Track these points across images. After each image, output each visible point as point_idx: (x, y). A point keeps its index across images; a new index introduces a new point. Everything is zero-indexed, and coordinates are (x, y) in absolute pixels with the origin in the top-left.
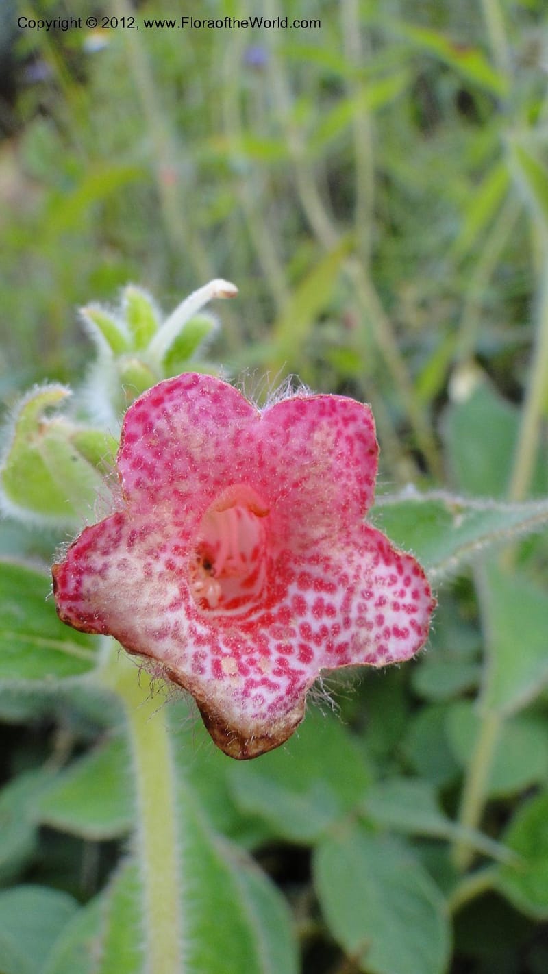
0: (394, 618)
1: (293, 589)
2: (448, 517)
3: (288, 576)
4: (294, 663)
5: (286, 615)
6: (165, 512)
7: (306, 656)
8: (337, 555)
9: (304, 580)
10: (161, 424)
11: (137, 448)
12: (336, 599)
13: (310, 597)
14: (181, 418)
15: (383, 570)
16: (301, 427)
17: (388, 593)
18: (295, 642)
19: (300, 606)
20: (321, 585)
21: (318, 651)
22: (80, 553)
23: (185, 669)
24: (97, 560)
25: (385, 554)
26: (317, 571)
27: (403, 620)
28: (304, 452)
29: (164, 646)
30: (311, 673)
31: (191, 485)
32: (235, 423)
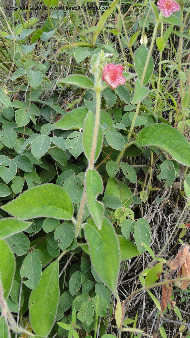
0: (123, 81)
1: (116, 79)
2: (129, 74)
3: (116, 78)
4: (116, 84)
5: (116, 81)
6: (109, 73)
7: (117, 83)
8: (120, 77)
9: (117, 78)
10: (109, 67)
11: (108, 68)
12: (119, 80)
13: (118, 80)
14: (111, 67)
15: (123, 78)
16: (118, 68)
17: (123, 80)
18: (116, 82)
19: (117, 80)
20: (118, 79)
21: (118, 83)
22: (104, 75)
23: (110, 84)
24: (105, 76)
25: (123, 77)
26: (118, 78)
27: (124, 82)
28: (118, 69)
29: (109, 82)
30: (117, 85)
31: (111, 71)
32: (114, 67)
